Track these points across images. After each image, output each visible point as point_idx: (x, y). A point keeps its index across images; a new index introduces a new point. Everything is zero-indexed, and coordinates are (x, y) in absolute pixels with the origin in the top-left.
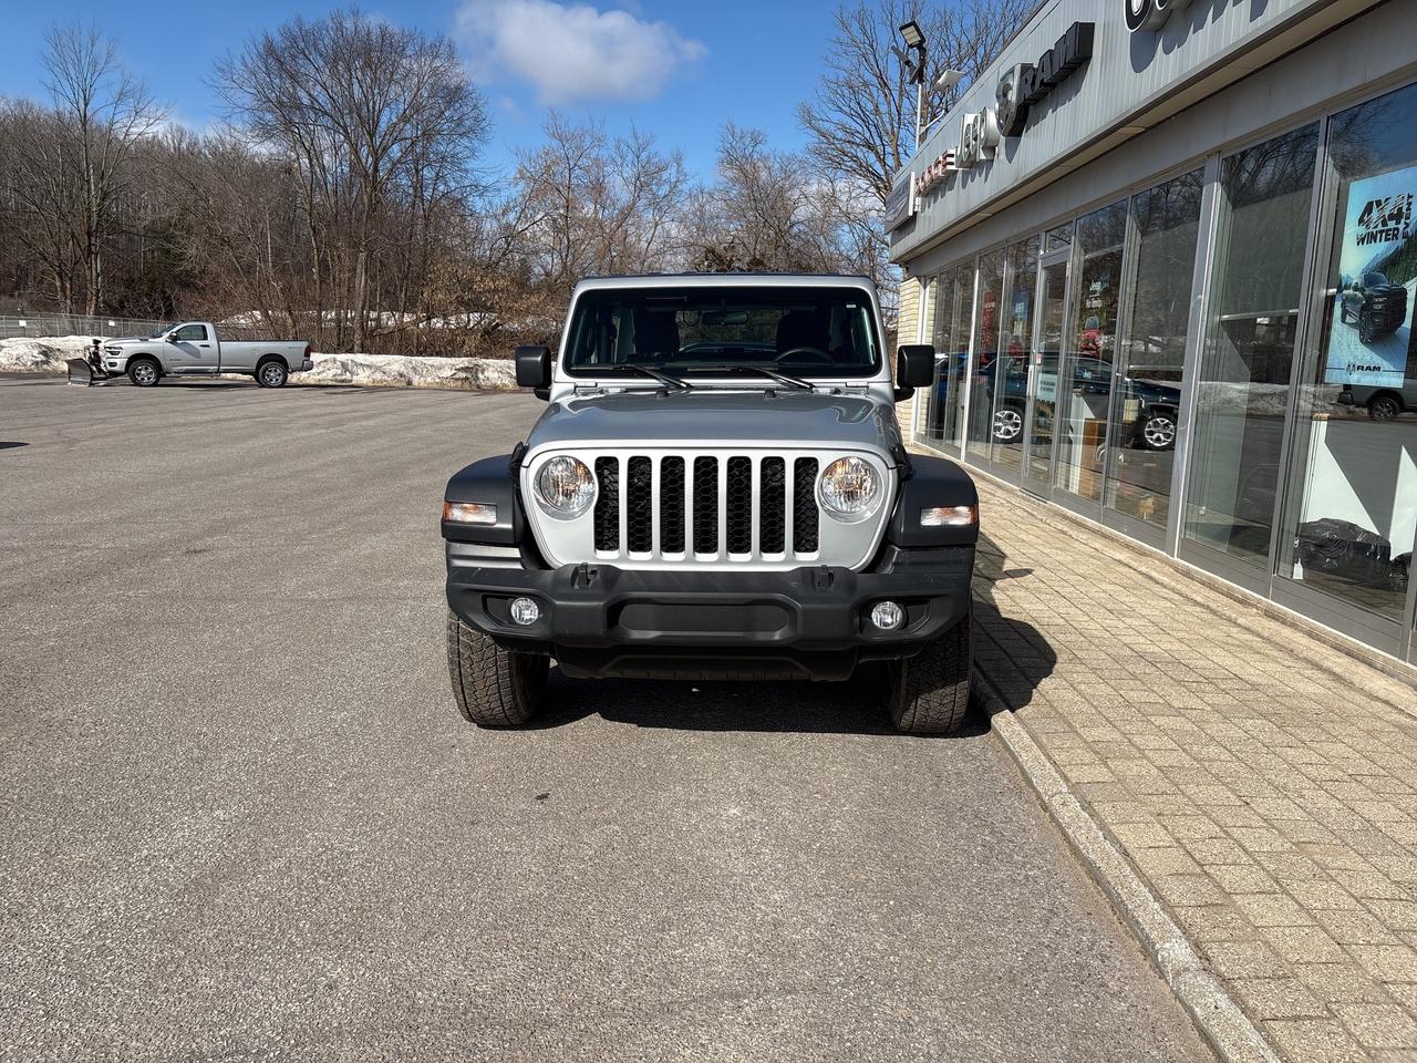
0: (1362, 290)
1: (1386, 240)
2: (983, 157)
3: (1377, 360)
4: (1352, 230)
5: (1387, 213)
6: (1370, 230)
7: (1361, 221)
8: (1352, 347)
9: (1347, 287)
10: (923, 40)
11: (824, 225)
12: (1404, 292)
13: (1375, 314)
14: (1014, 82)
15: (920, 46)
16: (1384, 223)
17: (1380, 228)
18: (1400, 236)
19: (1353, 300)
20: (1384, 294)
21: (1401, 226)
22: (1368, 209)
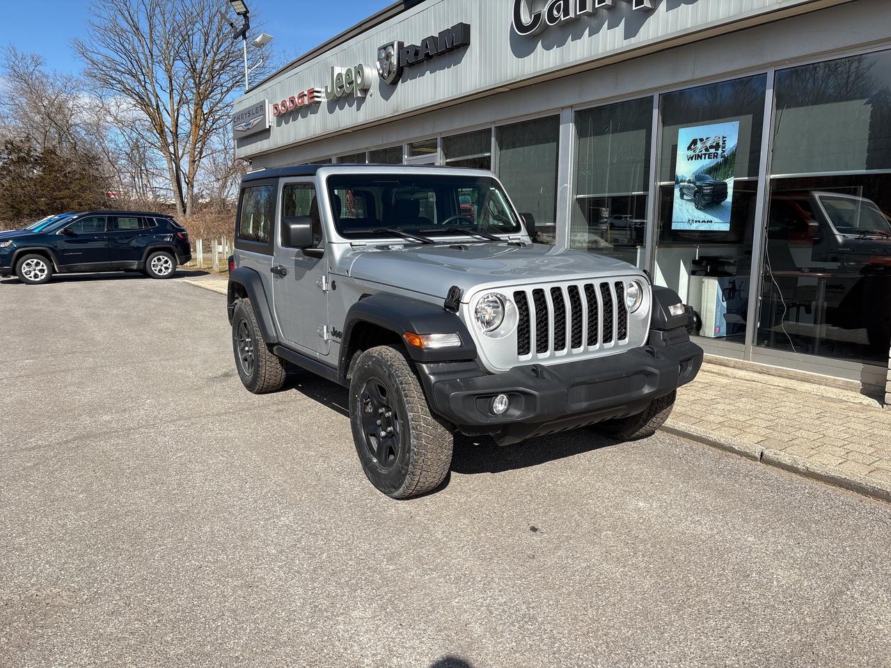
0: (694, 183)
1: (709, 158)
2: (359, 95)
3: (709, 217)
4: (682, 152)
5: (708, 145)
6: (697, 153)
7: (689, 148)
8: (690, 211)
9: (682, 181)
10: (247, 12)
11: (96, 129)
12: (725, 184)
13: (704, 195)
14: (394, 52)
15: (245, 14)
16: (707, 150)
17: (704, 152)
18: (719, 156)
19: (688, 188)
20: (710, 185)
21: (720, 152)
22: (694, 142)
